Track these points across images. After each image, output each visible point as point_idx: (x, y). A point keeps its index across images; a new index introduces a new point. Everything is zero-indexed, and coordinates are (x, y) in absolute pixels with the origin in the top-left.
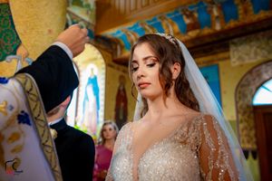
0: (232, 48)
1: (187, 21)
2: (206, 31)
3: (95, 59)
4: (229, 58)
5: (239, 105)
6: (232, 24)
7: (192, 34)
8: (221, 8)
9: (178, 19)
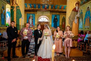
0: (38, 12)
1: (32, 6)
2: (35, 9)
3: (9, 8)
4: (37, 13)
5: (38, 21)
6: (39, 9)
7: (33, 8)
8: (38, 6)
9: (30, 5)
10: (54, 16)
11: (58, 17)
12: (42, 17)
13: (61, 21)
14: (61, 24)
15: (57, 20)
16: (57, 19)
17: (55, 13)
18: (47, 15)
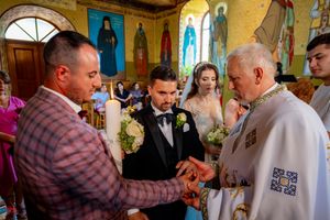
10: (98, 18)
11: (116, 26)
12: (24, 11)
13: (130, 44)
14: (130, 57)
15: (116, 42)
16: (112, 33)
17: (101, 4)
18: (62, 6)
